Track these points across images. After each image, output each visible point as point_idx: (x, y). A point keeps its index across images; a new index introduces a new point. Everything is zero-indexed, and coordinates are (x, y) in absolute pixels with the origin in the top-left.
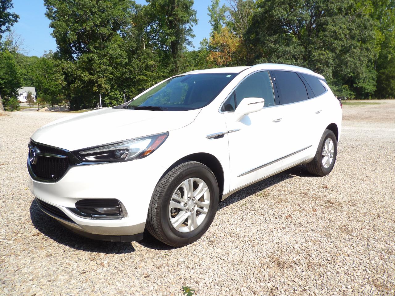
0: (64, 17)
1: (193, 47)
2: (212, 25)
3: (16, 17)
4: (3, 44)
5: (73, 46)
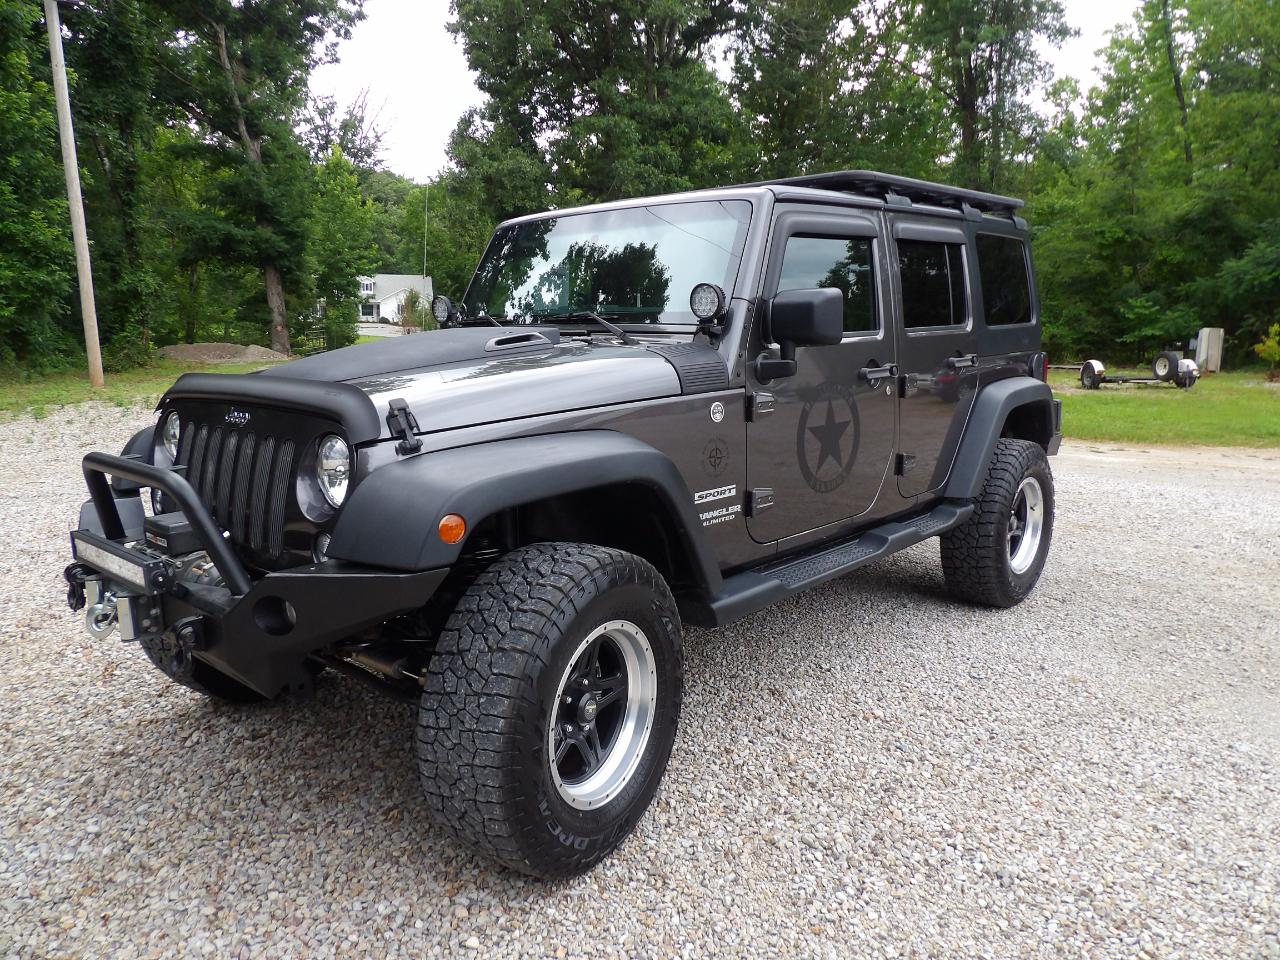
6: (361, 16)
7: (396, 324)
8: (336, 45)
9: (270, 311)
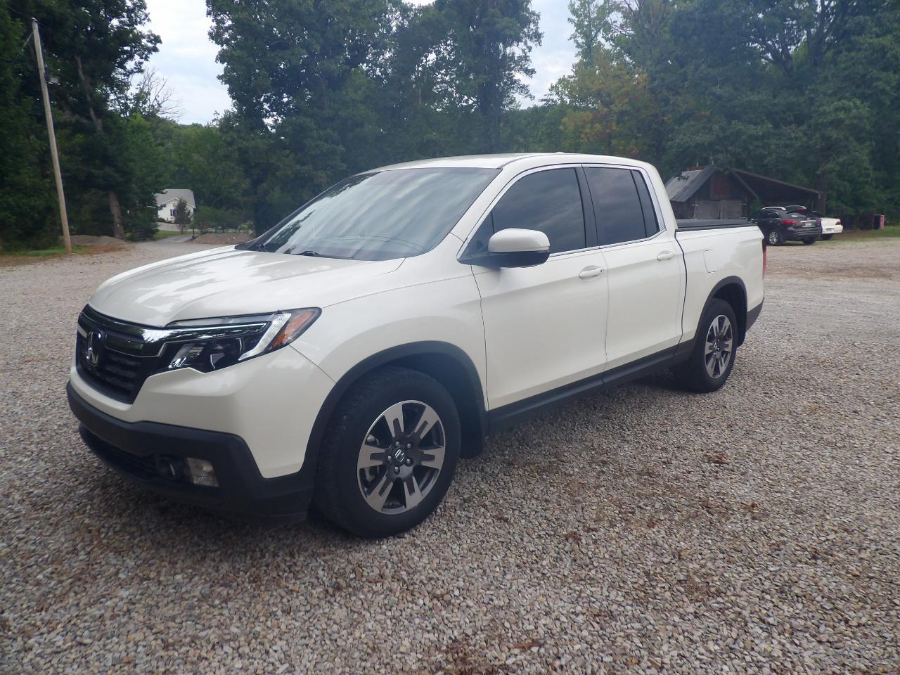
1: (529, 98)
2: (579, 46)
3: (155, 40)
4: (130, 99)
5: (264, 100)
6: (155, 50)
7: (170, 222)
8: (142, 63)
9: (113, 216)
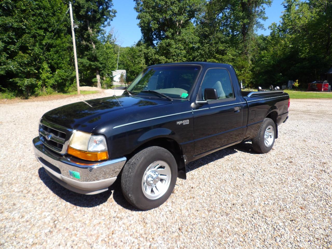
0: (149, 9)
1: (263, 30)
2: (285, 7)
3: (115, 12)
4: (106, 37)
5: (154, 34)
9: (97, 79)
